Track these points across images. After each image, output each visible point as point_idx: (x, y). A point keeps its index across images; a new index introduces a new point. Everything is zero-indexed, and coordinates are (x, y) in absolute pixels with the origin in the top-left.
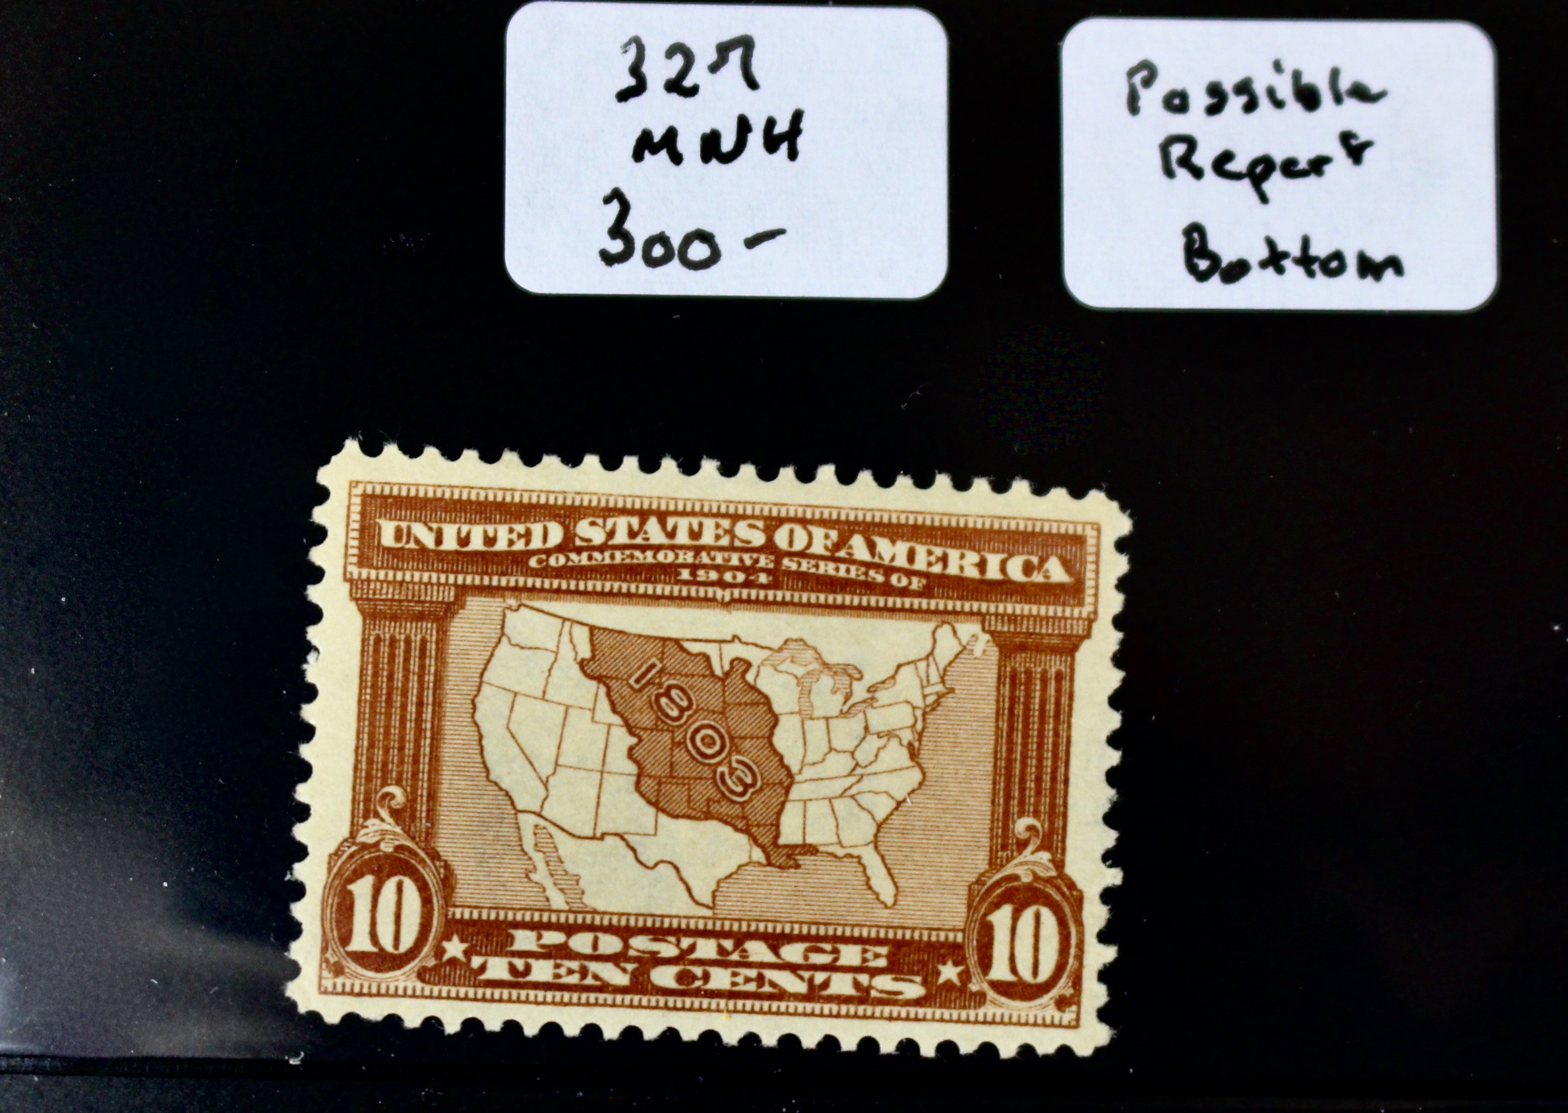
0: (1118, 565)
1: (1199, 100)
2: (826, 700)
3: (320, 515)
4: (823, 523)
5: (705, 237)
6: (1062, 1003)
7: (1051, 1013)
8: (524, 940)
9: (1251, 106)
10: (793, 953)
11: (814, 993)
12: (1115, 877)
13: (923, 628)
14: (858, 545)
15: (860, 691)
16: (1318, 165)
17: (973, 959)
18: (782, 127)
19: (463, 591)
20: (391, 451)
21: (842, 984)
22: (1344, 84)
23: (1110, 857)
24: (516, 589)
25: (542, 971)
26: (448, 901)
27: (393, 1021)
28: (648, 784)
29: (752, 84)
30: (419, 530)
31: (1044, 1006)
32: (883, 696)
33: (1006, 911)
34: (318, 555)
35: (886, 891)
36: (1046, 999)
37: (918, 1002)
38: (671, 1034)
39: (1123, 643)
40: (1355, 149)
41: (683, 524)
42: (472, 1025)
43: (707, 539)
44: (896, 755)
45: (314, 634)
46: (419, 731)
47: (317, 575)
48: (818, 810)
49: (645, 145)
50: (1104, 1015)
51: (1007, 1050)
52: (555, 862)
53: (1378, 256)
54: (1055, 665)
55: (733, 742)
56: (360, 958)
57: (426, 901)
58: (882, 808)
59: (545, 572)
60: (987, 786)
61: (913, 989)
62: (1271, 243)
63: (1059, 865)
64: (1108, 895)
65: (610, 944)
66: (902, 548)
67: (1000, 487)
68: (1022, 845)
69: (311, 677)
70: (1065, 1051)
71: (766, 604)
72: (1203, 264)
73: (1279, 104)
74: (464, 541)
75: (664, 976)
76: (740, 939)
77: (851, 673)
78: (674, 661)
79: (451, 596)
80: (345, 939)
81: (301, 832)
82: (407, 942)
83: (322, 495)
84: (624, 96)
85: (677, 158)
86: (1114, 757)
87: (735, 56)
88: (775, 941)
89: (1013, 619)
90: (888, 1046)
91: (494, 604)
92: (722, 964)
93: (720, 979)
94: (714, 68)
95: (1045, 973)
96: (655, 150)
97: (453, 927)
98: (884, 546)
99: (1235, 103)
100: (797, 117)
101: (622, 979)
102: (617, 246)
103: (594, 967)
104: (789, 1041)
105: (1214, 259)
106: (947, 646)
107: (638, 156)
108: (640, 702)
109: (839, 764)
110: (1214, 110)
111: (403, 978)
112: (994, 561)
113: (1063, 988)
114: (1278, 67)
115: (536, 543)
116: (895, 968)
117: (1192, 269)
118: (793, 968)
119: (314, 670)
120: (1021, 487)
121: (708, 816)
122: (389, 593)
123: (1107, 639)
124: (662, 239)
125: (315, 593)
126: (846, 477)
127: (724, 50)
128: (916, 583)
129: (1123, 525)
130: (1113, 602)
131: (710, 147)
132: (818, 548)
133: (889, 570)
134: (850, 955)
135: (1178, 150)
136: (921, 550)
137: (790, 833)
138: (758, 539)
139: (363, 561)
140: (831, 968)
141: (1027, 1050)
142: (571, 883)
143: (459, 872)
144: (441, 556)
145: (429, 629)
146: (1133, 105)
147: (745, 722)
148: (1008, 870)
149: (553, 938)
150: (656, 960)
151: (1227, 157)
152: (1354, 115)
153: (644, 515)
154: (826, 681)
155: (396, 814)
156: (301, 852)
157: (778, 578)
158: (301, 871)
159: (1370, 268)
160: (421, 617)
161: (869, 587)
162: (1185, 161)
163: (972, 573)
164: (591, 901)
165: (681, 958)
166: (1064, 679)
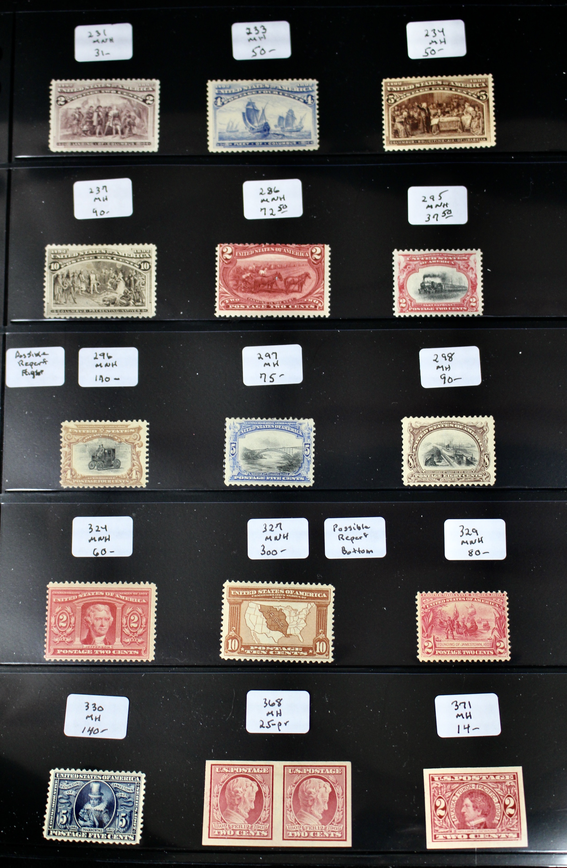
0: (334, 594)
1: (344, 529)
2: (293, 614)
3: (223, 590)
4: (292, 590)
5: (275, 551)
6: (326, 655)
7: (325, 657)
8: (252, 648)
9: (351, 530)
10: (289, 649)
11: (292, 655)
12: (334, 638)
13: (306, 604)
14: (297, 592)
15: (297, 613)
16: (361, 538)
17: (314, 649)
18: (285, 535)
19: (243, 600)
20: (233, 581)
21: (296, 653)
22: (364, 526)
23: (333, 635)
24: (250, 600)
25: (255, 652)
26: (241, 643)
27: (234, 660)
28: (269, 626)
29: (281, 529)
30: (237, 592)
31: (324, 656)
32: (301, 613)
33: (319, 643)
34: (223, 596)
35: (302, 640)
36: (324, 655)
37: (306, 656)
38: (273, 661)
39: (334, 606)
40: (366, 536)
41: (273, 591)
42: (245, 660)
43: (276, 592)
44: (303, 621)
45: (223, 607)
46: (237, 619)
47: (223, 599)
48: (292, 629)
49: (267, 538)
50: (333, 657)
51: (319, 662)
52: (256, 637)
53: (369, 550)
54: (325, 608)
55: (280, 620)
56: (230, 651)
57: (239, 643)
58: (301, 629)
59: (254, 597)
60: (315, 626)
61: (306, 654)
62: (354, 549)
63: (326, 636)
64: (333, 640)
65: (264, 648)
66: (303, 593)
67: (317, 584)
68: (320, 634)
69: (222, 613)
70: (327, 662)
71: (284, 601)
72: (345, 552)
73: (355, 529)
74: (243, 593)
75: (271, 653)
76: (282, 647)
77: (296, 610)
78: (272, 609)
79: (241, 601)
80: (228, 648)
81: (221, 634)
82: (236, 648)
83: (224, 588)
84: (264, 532)
85: (271, 540)
86: (333, 621)
87: (279, 526)
88: (286, 647)
89: (319, 602)
90: (302, 662)
91: (247, 602)
92: (279, 651)
93: (279, 653)
94: (276, 527)
95: (324, 651)
96: (268, 539)
97: (242, 646)
98: (300, 592)
99: (349, 529)
100: (288, 534)
101: (266, 653)
102: (263, 553)
103: (262, 651)
104: (289, 661)
105: (346, 552)
106: (309, 606)
107: (266, 540)
108: (267, 615)
109: (295, 623)
110: (345, 531)
111: (236, 653)
112: (316, 594)
113: (327, 653)
114: (355, 524)
115: (253, 593)
116: (303, 651)
117: (343, 553)
118: (289, 651)
119: (223, 612)
120: (319, 584)
121: (277, 630)
122: (233, 601)
123: (332, 605)
124: (269, 551)
125: (223, 601)
126: (295, 583)
127: (277, 525)
128: (305, 598)
129: (333, 589)
130: (333, 600)
131: (276, 538)
132: (291, 593)
133: (301, 596)
134: (297, 649)
135: (341, 536)
136: (306, 593)
137: (288, 633)
138: (283, 592)
139: (229, 596)
140: (295, 651)
141: (322, 662)
142: (258, 640)
143: (243, 639)
144: (240, 596)
145: (238, 606)
146: (334, 531)
147: (282, 617)
148: (319, 637)
149: (256, 647)
150: (270, 650)
151: (348, 537)
152: (365, 531)
153: (267, 589)
154: (293, 611)
155: (234, 631)
156: (222, 636)
157: (286, 597)
158: (221, 639)
159: (368, 552)
160: (237, 604)
161: (298, 598)
162: (342, 538)
163: (313, 596)
164: (261, 642)
165: (274, 650)
166: (326, 611)
